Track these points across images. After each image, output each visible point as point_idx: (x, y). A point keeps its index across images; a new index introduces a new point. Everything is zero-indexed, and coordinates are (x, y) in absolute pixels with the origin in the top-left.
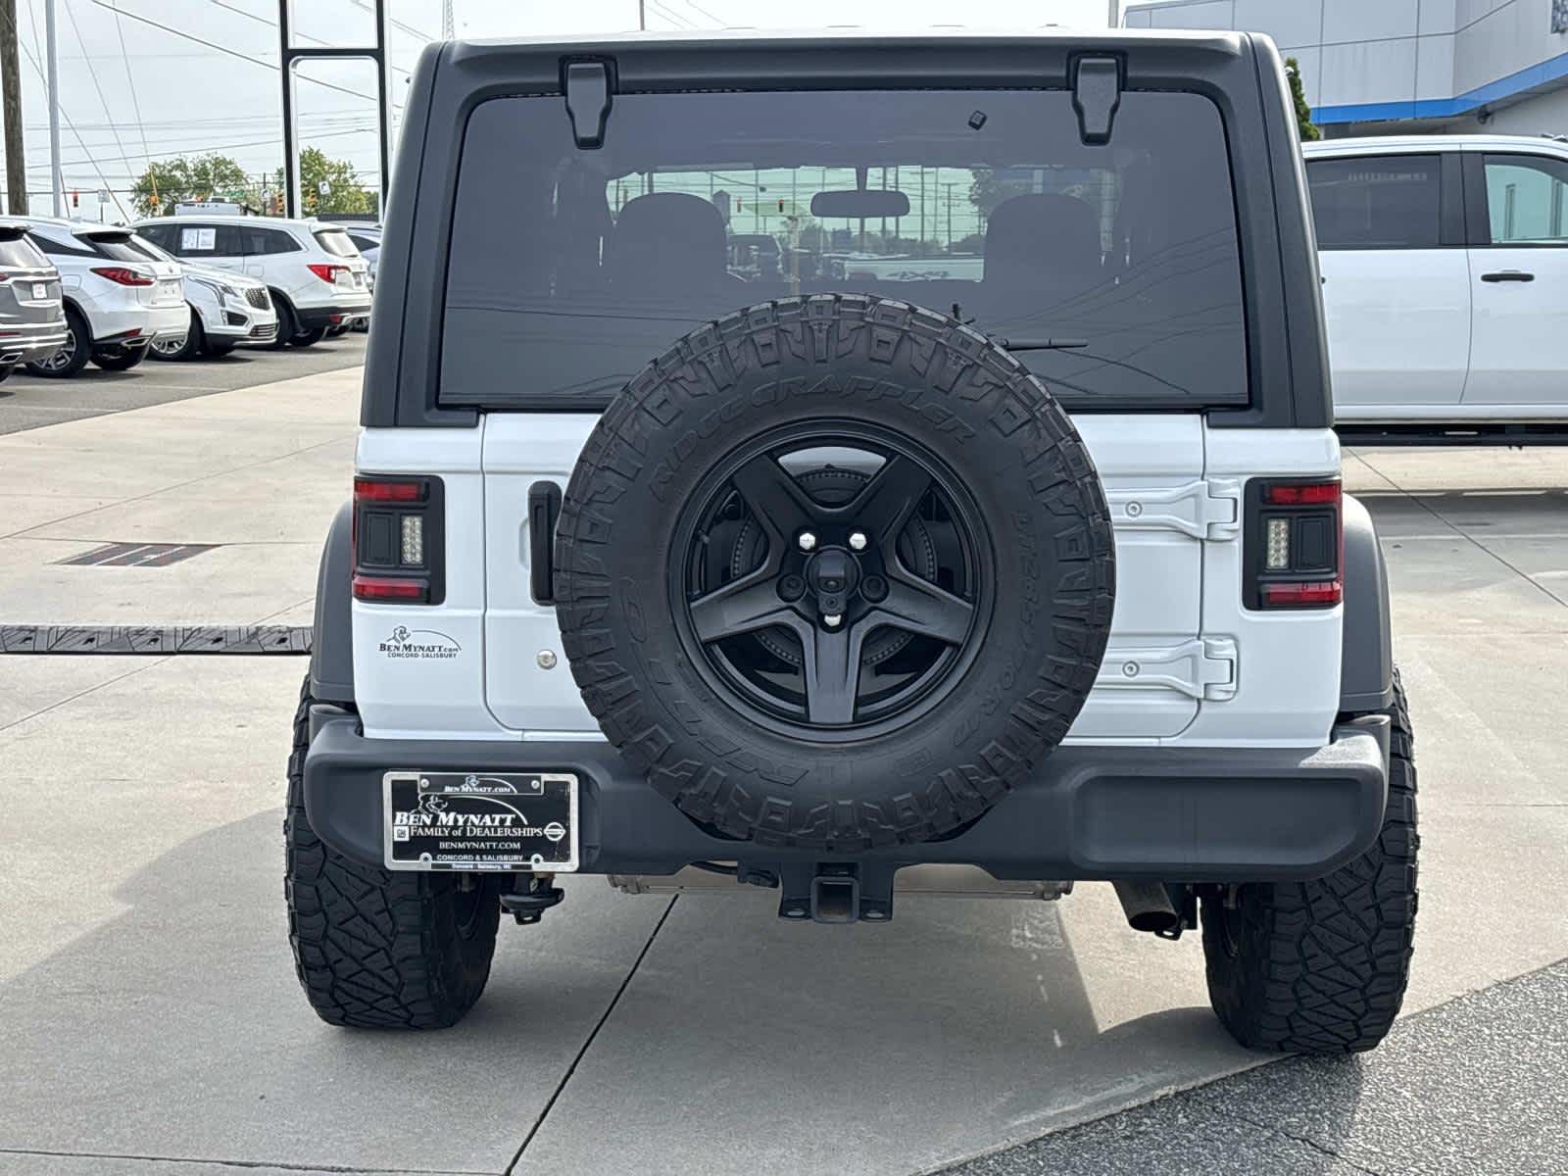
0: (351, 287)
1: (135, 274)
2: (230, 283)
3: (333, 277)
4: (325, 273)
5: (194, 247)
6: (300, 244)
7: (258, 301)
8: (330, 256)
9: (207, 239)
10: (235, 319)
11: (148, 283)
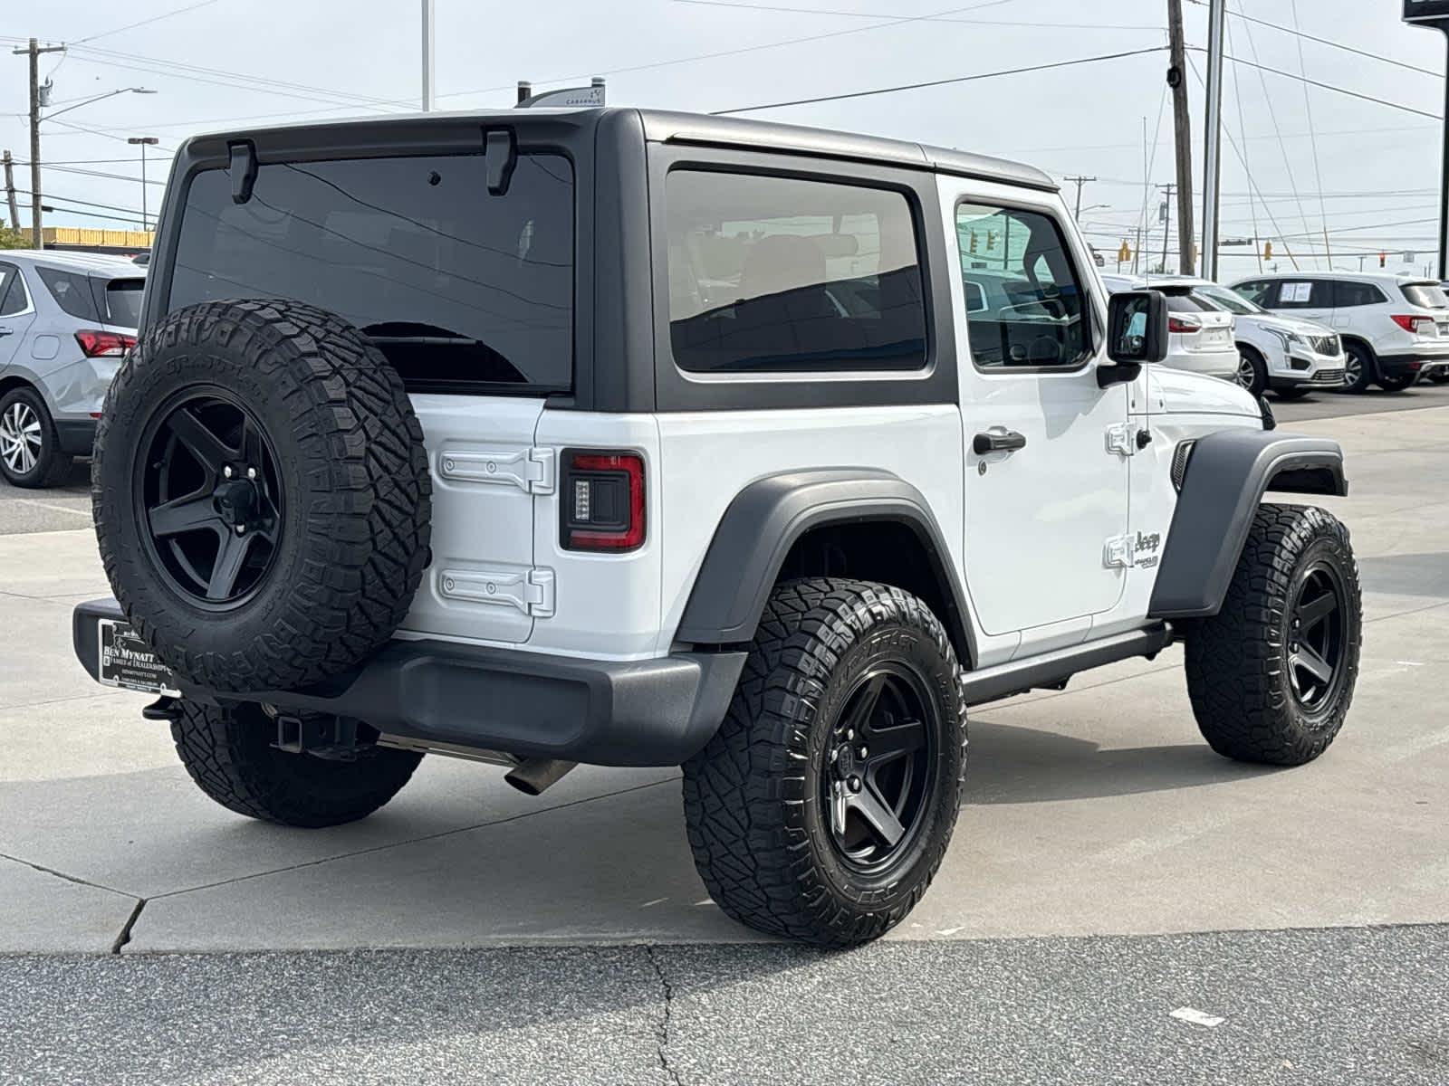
0: (1434, 336)
1: (1181, 322)
2: (1296, 332)
3: (1414, 327)
4: (1408, 323)
5: (1291, 299)
6: (1387, 296)
7: (1328, 349)
8: (1414, 307)
9: (1304, 293)
10: (1299, 364)
11: (1194, 330)
